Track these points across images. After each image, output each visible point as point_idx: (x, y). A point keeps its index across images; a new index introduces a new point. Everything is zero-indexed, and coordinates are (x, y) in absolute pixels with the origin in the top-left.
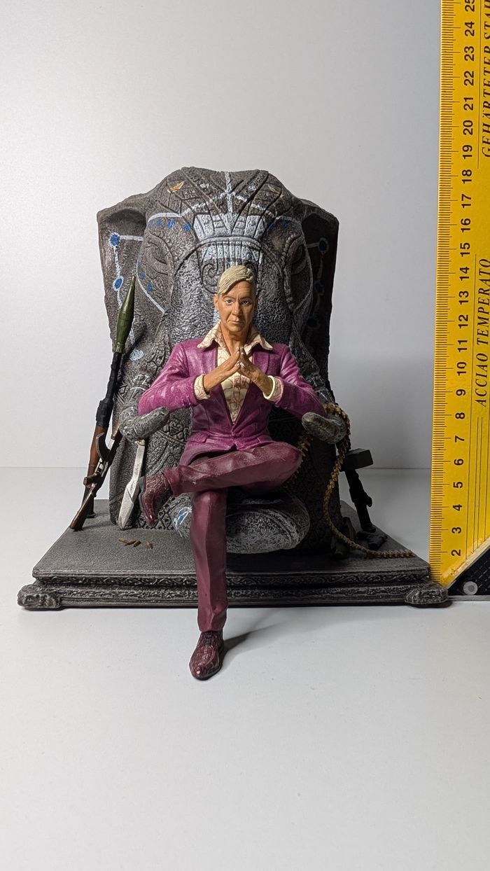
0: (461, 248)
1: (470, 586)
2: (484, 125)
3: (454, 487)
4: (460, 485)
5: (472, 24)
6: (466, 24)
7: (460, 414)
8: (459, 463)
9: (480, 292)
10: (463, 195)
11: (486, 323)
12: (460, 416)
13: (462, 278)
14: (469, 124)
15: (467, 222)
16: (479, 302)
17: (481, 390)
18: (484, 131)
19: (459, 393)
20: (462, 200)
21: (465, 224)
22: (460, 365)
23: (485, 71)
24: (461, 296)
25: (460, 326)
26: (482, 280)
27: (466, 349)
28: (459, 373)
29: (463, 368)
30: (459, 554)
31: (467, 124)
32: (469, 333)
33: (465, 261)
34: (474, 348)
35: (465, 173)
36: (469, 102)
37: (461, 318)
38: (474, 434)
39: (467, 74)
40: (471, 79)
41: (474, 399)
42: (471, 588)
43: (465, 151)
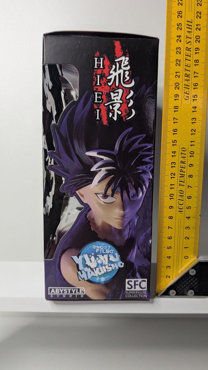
0: (173, 142)
1: (172, 292)
2: (185, 85)
3: (168, 248)
4: (170, 248)
5: (180, 36)
6: (177, 36)
7: (171, 217)
8: (170, 238)
9: (181, 163)
10: (174, 118)
11: (183, 177)
12: (171, 218)
13: (172, 156)
14: (178, 84)
15: (176, 130)
16: (181, 167)
17: (181, 207)
18: (185, 88)
19: (170, 207)
20: (174, 120)
21: (175, 131)
22: (171, 195)
23: (186, 59)
24: (172, 164)
25: (171, 178)
26: (182, 157)
27: (174, 188)
28: (170, 199)
29: (173, 196)
30: (169, 277)
31: (176, 84)
32: (175, 181)
33: (174, 149)
34: (177, 188)
35: (175, 108)
36: (178, 74)
37: (172, 174)
38: (177, 226)
39: (177, 61)
40: (179, 63)
41: (177, 211)
42: (173, 293)
43: (175, 97)
